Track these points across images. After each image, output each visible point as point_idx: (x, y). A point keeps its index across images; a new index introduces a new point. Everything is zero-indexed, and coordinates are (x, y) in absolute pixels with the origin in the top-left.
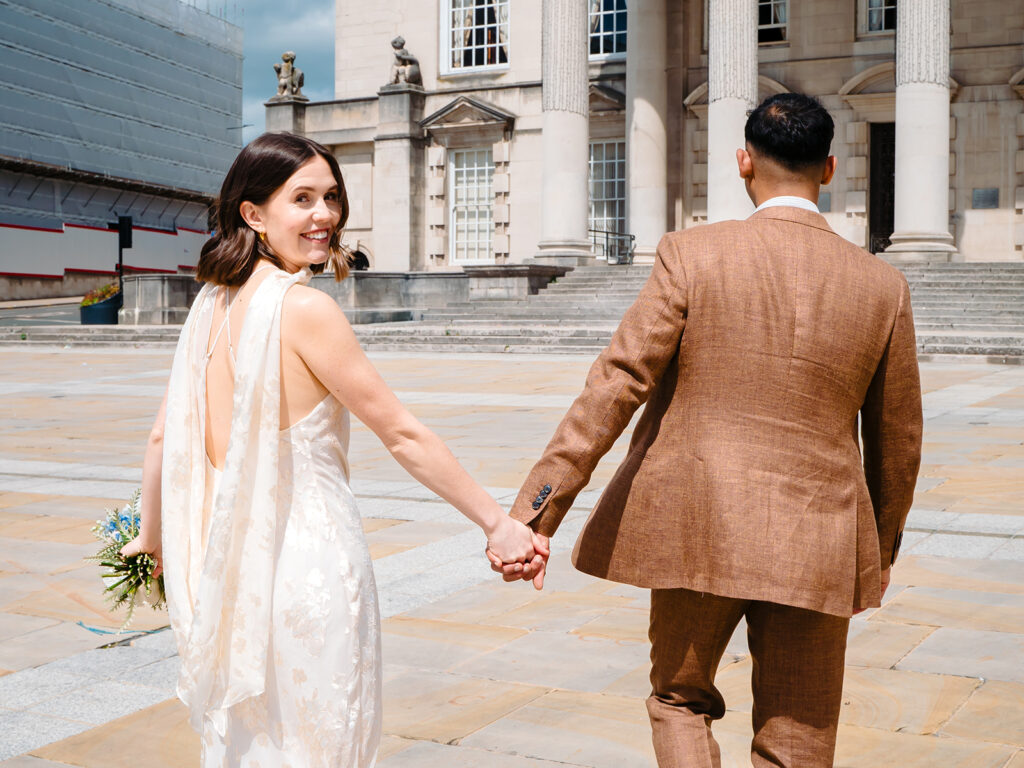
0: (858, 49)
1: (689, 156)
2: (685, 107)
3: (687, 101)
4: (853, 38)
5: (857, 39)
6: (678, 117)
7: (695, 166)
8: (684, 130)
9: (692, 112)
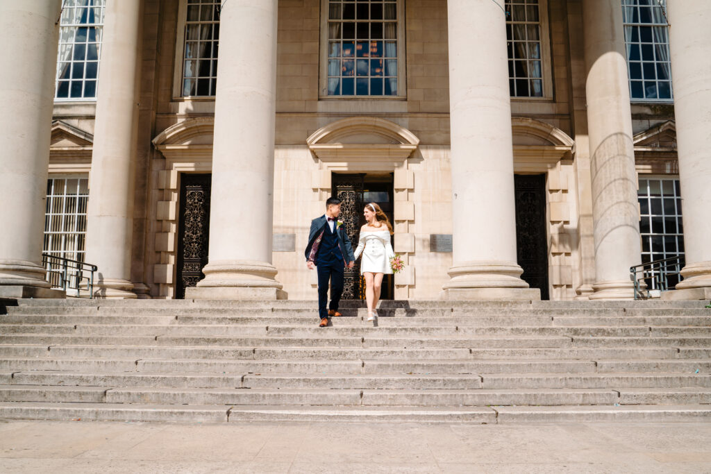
0: (321, 107)
1: (154, 193)
2: (152, 146)
3: (155, 140)
4: (317, 98)
5: (319, 100)
6: (145, 156)
7: (160, 203)
8: (150, 168)
9: (159, 152)
